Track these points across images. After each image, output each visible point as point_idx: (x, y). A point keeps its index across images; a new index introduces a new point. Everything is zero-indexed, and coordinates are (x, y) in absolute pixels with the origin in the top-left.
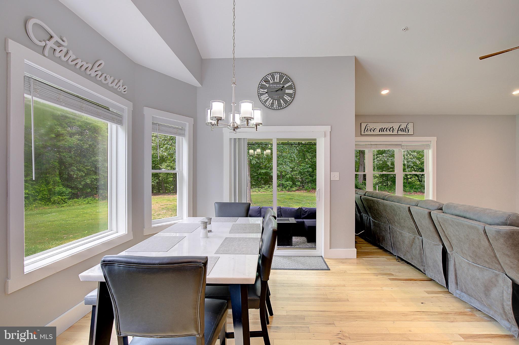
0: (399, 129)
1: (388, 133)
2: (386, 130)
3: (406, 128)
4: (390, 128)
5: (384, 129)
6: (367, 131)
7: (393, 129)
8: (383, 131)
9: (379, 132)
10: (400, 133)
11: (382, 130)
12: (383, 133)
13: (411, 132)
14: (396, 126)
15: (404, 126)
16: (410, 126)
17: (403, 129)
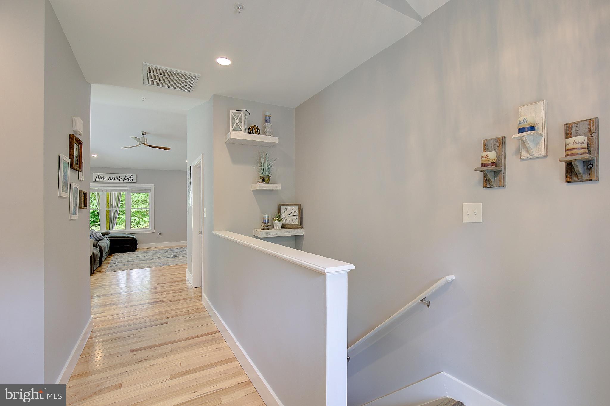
0: (125, 178)
1: (116, 181)
2: (114, 179)
3: (130, 178)
4: (118, 178)
5: (113, 178)
6: (98, 179)
7: (120, 178)
8: (112, 179)
9: (109, 180)
10: (125, 181)
11: (110, 178)
12: (111, 181)
13: (134, 181)
14: (122, 176)
15: (128, 176)
16: (134, 177)
17: (128, 178)
